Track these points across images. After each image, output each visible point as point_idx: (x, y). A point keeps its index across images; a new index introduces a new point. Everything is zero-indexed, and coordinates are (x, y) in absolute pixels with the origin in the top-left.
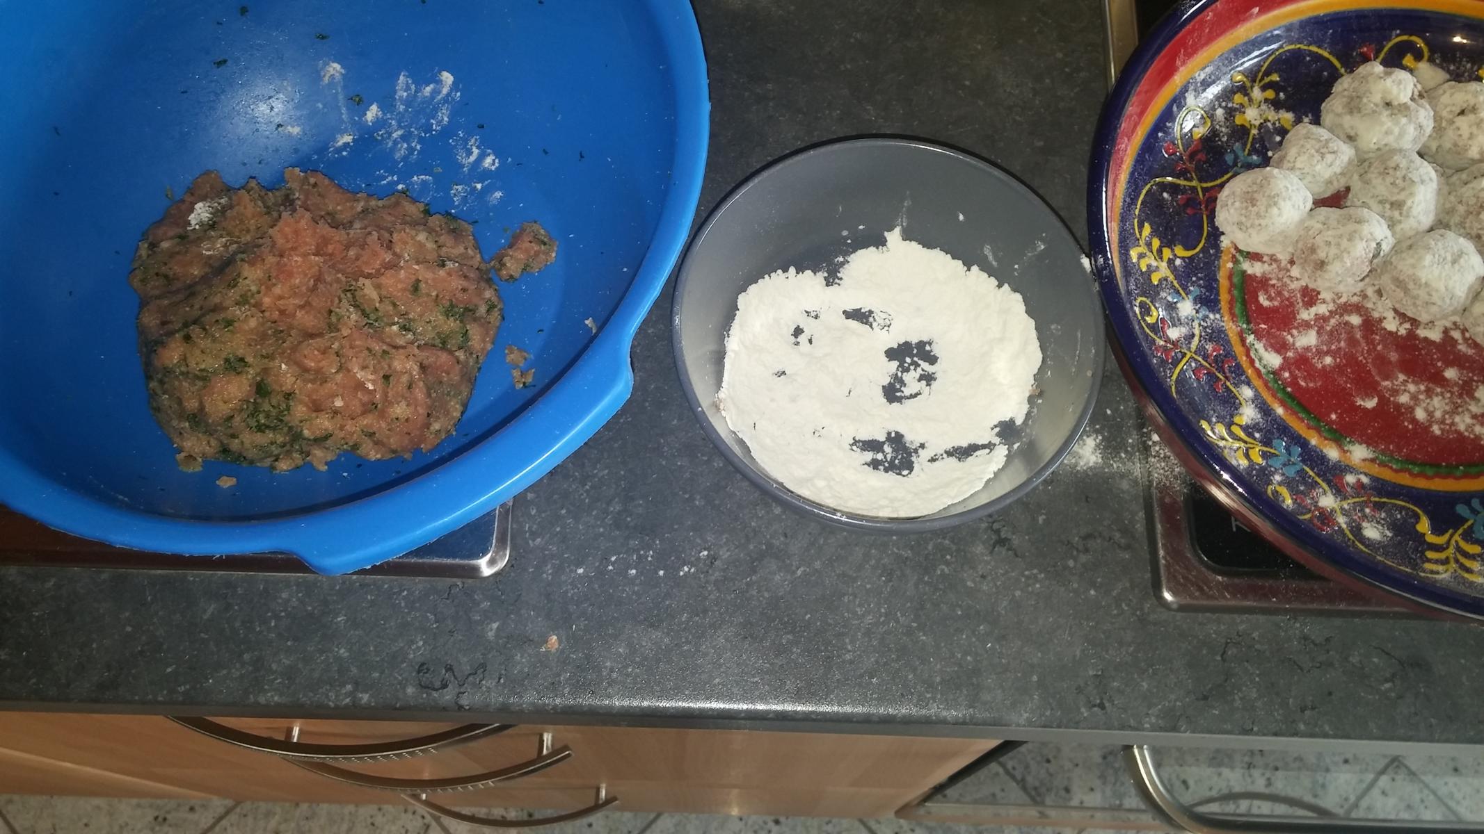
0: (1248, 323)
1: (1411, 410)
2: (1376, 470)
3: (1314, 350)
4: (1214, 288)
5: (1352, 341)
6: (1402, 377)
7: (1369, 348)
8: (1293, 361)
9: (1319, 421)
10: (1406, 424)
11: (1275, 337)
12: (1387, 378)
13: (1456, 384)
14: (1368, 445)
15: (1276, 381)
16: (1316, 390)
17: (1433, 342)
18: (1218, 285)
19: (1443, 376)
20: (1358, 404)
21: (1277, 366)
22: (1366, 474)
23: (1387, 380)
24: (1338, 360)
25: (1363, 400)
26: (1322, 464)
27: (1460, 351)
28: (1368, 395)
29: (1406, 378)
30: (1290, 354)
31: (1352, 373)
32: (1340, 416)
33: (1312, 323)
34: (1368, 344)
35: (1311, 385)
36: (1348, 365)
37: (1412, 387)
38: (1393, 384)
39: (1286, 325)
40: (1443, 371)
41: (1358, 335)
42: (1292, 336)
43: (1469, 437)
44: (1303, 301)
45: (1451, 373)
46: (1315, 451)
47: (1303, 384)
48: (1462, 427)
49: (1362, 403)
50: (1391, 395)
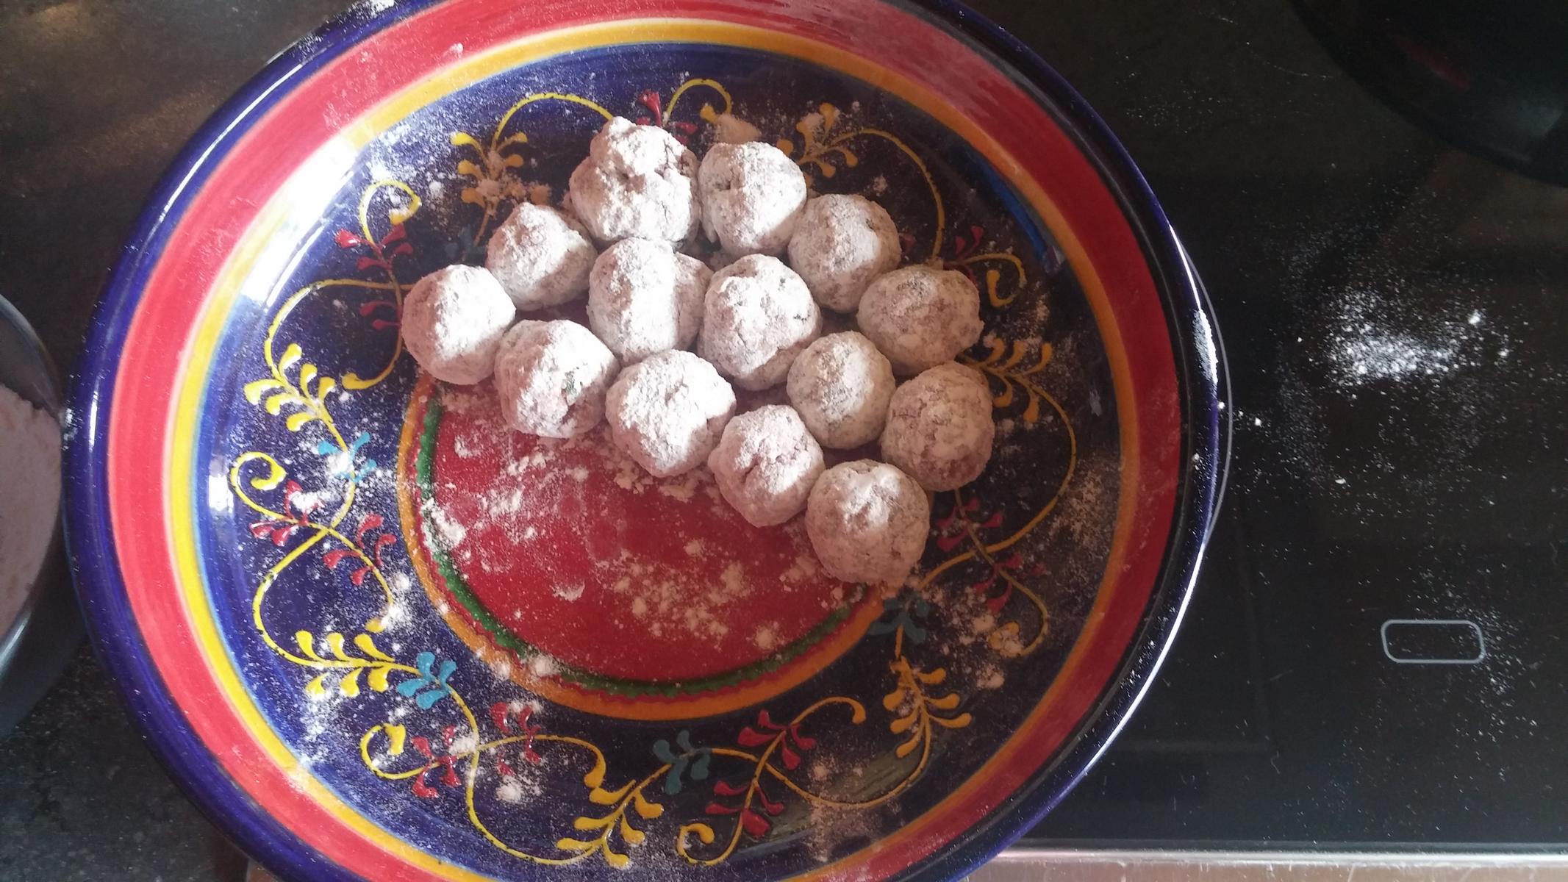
0: (432, 481)
1: (627, 600)
2: (557, 693)
3: (514, 519)
4: (393, 432)
5: (569, 505)
6: (625, 554)
7: (590, 514)
8: (480, 534)
9: (496, 621)
10: (616, 622)
11: (464, 500)
12: (603, 555)
13: (699, 561)
14: (556, 654)
15: (449, 565)
16: (503, 578)
17: (680, 505)
18: (400, 429)
19: (684, 552)
20: (555, 595)
21: (456, 544)
22: (540, 699)
23: (604, 559)
24: (544, 532)
25: (565, 590)
26: (482, 686)
27: (713, 514)
28: (573, 583)
29: (631, 556)
30: (480, 525)
31: (558, 550)
32: (527, 615)
33: (520, 479)
34: (590, 506)
35: (498, 569)
36: (556, 538)
37: (636, 569)
38: (612, 565)
39: (483, 483)
40: (685, 544)
41: (579, 497)
42: (488, 498)
43: (700, 639)
44: (515, 448)
45: (693, 548)
46: (479, 668)
47: (486, 568)
48: (693, 624)
49: (562, 594)
50: (603, 582)
